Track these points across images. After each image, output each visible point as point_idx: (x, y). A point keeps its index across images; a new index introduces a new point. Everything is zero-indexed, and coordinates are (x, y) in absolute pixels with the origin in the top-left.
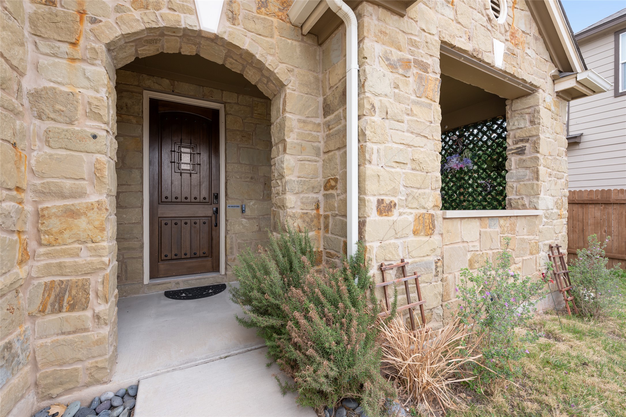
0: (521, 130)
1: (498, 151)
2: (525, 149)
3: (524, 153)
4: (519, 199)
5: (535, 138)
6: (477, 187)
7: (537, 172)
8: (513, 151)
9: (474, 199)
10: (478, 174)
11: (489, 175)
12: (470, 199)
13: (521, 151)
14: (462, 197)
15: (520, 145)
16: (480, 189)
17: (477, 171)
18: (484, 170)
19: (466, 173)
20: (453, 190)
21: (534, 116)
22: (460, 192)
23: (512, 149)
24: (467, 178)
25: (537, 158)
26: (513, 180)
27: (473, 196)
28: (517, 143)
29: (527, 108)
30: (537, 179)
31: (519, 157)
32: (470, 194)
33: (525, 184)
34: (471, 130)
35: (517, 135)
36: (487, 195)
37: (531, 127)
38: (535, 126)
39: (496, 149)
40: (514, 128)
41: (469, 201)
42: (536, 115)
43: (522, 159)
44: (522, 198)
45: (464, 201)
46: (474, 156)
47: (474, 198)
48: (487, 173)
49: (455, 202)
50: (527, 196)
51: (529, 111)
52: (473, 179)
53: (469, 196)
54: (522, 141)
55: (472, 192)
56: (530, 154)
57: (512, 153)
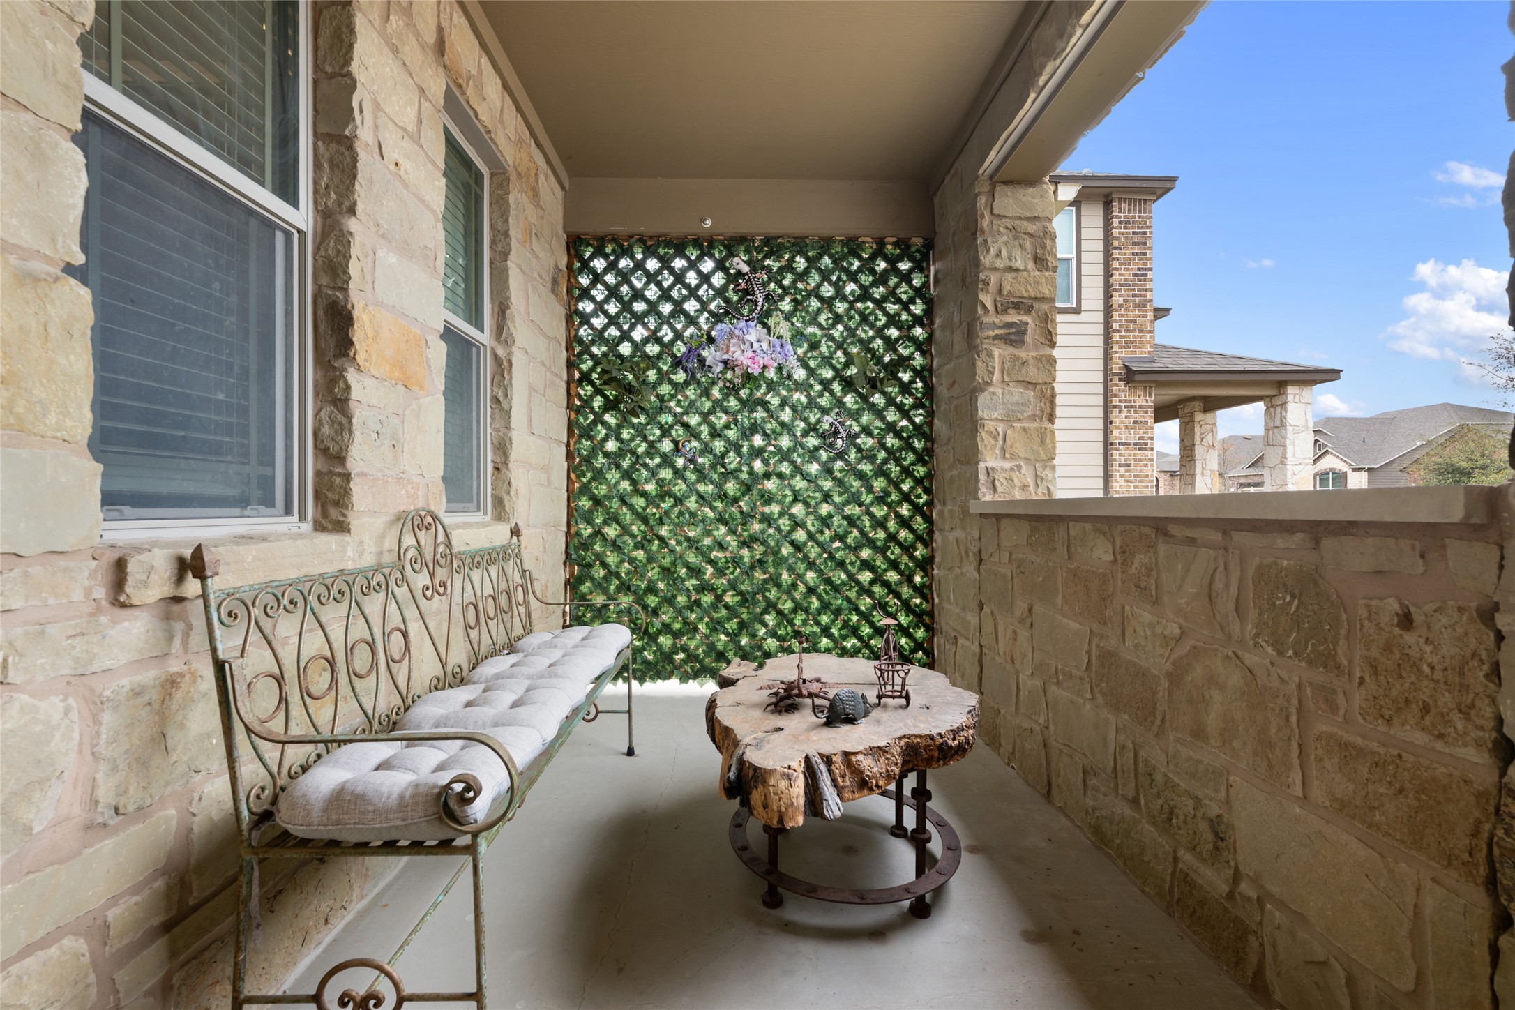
0: (1014, 274)
1: (863, 335)
2: (1024, 332)
3: (1023, 342)
4: (1012, 469)
5: (1045, 307)
6: (805, 433)
7: (1050, 399)
8: (997, 332)
9: (797, 470)
10: (808, 396)
11: (840, 403)
12: (785, 468)
13: (1014, 336)
14: (758, 465)
15: (1013, 317)
16: (812, 441)
17: (803, 386)
18: (826, 384)
19: (771, 386)
20: (727, 439)
21: (1044, 246)
22: (752, 447)
23: (994, 326)
24: (775, 401)
25: (1052, 361)
26: (995, 415)
27: (792, 463)
28: (1005, 311)
29: (1028, 219)
30: (1052, 418)
31: (1009, 351)
32: (785, 456)
33: (1024, 429)
34: (787, 257)
35: (1006, 288)
36: (833, 460)
37: (1037, 273)
38: (1047, 274)
39: (857, 329)
40: (999, 264)
41: (780, 476)
42: (1048, 243)
43: (1018, 358)
44: (1019, 467)
45: (767, 476)
46: (798, 336)
47: (796, 467)
48: (832, 393)
49: (737, 478)
50: (1027, 460)
51: (1032, 228)
52: (794, 409)
53: (781, 461)
54: (1017, 306)
55: (791, 450)
56: (1036, 348)
57: (996, 337)
